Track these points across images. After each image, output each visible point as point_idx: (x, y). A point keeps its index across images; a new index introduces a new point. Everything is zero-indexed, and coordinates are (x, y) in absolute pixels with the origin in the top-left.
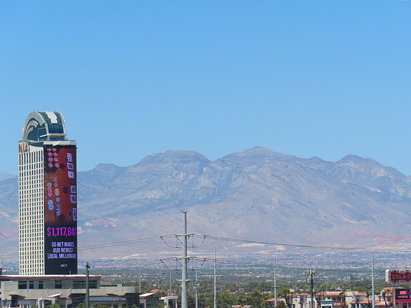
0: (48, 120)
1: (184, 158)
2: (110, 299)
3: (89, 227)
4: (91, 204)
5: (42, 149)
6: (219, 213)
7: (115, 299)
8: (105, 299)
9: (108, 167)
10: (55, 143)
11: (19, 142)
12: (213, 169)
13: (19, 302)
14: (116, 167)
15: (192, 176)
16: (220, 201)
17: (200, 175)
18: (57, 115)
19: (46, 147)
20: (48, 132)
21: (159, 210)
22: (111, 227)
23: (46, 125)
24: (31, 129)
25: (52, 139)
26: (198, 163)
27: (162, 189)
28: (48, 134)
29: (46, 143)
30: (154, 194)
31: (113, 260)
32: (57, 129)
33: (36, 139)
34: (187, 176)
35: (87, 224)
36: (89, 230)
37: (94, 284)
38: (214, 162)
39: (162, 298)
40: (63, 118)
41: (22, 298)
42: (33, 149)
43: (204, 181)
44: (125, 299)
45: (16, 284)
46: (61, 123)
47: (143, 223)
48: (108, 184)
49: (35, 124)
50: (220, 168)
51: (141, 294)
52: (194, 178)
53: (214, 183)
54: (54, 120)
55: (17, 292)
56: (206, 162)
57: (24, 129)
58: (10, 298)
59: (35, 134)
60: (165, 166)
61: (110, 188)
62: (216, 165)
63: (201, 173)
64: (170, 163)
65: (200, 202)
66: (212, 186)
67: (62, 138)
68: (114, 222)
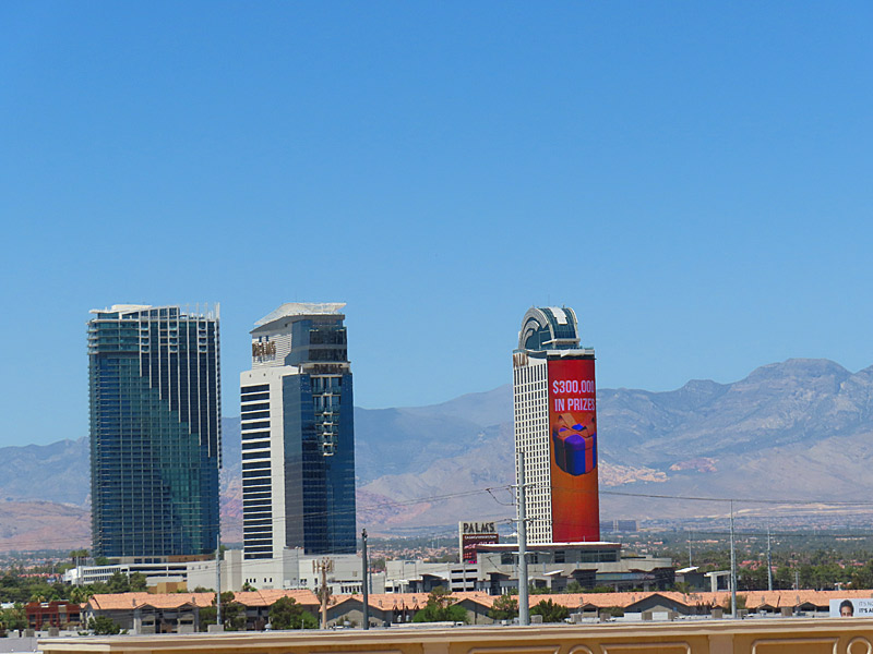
0: (553, 320)
1: (813, 369)
2: (632, 577)
3: (677, 472)
4: (680, 438)
5: (545, 361)
6: (865, 449)
7: (638, 577)
8: (624, 577)
9: (703, 384)
10: (564, 353)
11: (514, 352)
12: (855, 384)
13: (502, 583)
14: (715, 384)
15: (825, 395)
16: (866, 431)
17: (836, 393)
18: (567, 312)
19: (551, 359)
20: (553, 336)
21: (779, 445)
22: (708, 470)
23: (551, 326)
24: (530, 333)
25: (560, 346)
26: (832, 376)
27: (781, 416)
28: (553, 340)
29: (550, 352)
30: (772, 423)
31: (711, 519)
32: (567, 332)
33: (536, 348)
34: (817, 396)
35: (674, 467)
36: (677, 476)
37: (610, 555)
38: (856, 375)
39: (708, 575)
40: (575, 316)
41: (505, 577)
42: (533, 362)
43: (843, 403)
44: (653, 577)
45: (498, 557)
46: (572, 322)
47: (753, 465)
48: (703, 409)
49: (536, 325)
50: (865, 383)
51: (677, 568)
52: (827, 398)
53: (857, 406)
54: (562, 319)
55: (500, 569)
56: (844, 375)
57: (520, 333)
58: (489, 578)
59: (535, 340)
60: (784, 382)
61: (706, 416)
62: (859, 378)
63: (838, 390)
64: (794, 378)
65: (836, 433)
66: (854, 409)
67: (574, 345)
68: (712, 463)
